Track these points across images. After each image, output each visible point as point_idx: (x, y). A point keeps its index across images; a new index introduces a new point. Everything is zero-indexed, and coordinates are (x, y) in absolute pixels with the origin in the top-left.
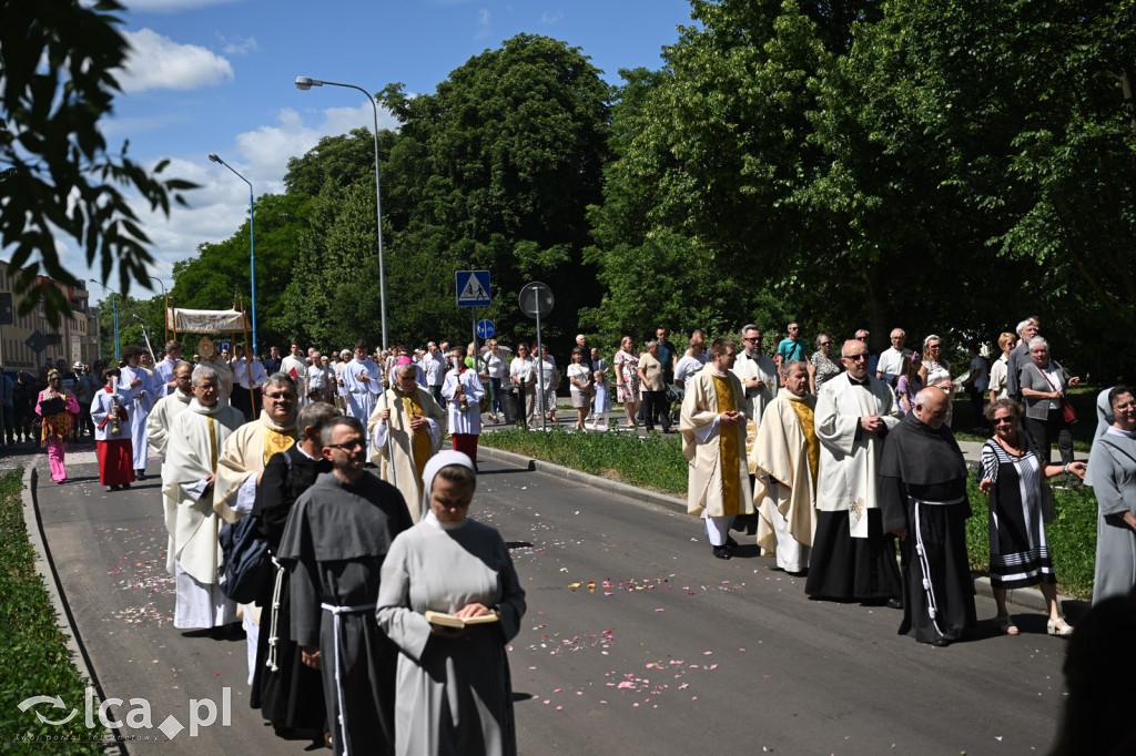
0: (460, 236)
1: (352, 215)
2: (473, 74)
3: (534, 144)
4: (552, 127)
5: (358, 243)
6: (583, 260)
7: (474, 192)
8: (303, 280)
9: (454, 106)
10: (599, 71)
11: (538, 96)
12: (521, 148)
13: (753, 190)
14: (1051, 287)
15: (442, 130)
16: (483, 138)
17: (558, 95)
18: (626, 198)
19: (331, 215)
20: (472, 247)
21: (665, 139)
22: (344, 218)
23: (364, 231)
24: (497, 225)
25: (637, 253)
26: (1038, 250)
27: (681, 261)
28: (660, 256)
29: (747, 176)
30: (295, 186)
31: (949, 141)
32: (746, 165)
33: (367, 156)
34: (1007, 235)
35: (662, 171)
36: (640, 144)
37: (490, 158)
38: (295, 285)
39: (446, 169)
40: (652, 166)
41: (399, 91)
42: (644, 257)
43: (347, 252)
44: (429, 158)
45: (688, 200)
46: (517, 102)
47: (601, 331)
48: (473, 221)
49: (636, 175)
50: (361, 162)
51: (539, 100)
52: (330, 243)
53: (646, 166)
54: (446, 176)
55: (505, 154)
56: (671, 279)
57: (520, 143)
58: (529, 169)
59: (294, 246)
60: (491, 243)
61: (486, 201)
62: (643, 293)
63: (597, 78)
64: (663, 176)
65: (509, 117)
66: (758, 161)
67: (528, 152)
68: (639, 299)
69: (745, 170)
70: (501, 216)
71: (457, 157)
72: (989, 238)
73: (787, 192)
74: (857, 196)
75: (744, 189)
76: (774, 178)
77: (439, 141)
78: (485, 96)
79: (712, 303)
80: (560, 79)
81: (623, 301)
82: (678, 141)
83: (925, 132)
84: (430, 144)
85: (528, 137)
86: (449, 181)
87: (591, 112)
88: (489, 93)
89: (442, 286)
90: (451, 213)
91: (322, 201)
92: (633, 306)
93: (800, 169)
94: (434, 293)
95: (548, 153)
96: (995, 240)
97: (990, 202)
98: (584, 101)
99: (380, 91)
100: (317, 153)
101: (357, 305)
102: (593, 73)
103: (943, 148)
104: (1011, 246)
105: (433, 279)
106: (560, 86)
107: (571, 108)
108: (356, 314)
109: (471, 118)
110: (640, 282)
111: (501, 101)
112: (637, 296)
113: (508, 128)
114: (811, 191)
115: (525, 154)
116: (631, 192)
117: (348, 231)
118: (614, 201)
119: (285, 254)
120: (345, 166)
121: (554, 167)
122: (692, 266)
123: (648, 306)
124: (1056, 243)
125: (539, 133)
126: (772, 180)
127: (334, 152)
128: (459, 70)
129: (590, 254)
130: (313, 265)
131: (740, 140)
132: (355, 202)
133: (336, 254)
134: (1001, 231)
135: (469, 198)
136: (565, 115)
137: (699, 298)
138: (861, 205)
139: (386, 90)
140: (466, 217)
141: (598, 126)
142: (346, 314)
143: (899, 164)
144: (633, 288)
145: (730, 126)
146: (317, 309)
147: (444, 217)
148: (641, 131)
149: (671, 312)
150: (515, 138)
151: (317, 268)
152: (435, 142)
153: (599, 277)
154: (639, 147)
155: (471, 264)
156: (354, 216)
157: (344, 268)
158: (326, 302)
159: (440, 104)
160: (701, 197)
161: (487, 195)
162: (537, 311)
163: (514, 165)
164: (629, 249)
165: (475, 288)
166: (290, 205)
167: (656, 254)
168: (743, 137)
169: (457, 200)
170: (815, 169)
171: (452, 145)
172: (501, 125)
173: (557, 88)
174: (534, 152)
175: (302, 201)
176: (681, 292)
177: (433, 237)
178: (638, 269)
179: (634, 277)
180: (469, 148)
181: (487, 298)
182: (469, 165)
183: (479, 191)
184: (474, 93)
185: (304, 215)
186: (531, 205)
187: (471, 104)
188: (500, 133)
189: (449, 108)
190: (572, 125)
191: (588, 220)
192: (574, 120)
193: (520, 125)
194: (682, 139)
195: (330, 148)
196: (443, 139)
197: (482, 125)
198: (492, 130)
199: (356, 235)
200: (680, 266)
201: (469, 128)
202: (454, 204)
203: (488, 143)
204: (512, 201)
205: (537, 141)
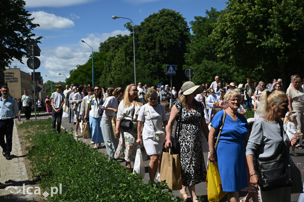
0: (147, 63)
1: (119, 57)
2: (150, 19)
4: (173, 33)
6: (183, 69)
7: (151, 51)
8: (105, 75)
9: (146, 28)
10: (185, 19)
11: (169, 25)
12: (164, 39)
13: (250, 42)
15: (143, 34)
16: (154, 36)
17: (174, 25)
18: (196, 51)
19: (113, 57)
20: (151, 66)
21: (223, 29)
22: (117, 58)
23: (122, 61)
24: (158, 60)
25: (200, 66)
27: (212, 68)
28: (206, 67)
29: (248, 39)
30: (102, 50)
32: (249, 35)
33: (121, 42)
35: (222, 38)
37: (156, 42)
38: (103, 76)
39: (144, 45)
40: (219, 36)
41: (130, 24)
42: (201, 67)
43: (117, 67)
44: (139, 42)
45: (230, 46)
46: (163, 27)
48: (151, 59)
49: (215, 39)
50: (119, 43)
51: (169, 26)
52: (113, 65)
53: (217, 37)
54: (143, 46)
55: (160, 41)
56: (209, 73)
57: (164, 37)
59: (102, 66)
60: (156, 65)
61: (154, 53)
62: (201, 77)
63: (184, 20)
64: (222, 39)
65: (161, 31)
66: (252, 34)
67: (166, 40)
69: (248, 37)
70: (159, 57)
71: (147, 41)
73: (261, 43)
74: (283, 43)
75: (248, 42)
76: (257, 39)
77: (142, 37)
78: (154, 25)
80: (174, 21)
81: (196, 79)
82: (227, 29)
84: (139, 38)
86: (144, 48)
87: (183, 29)
88: (155, 24)
89: (145, 76)
90: (145, 57)
91: (110, 53)
92: (199, 80)
93: (265, 36)
94: (142, 78)
95: (172, 40)
98: (181, 26)
99: (125, 24)
100: (108, 41)
101: (121, 81)
102: (183, 19)
105: (142, 74)
106: (174, 22)
107: (177, 28)
108: (121, 83)
109: (150, 31)
110: (200, 74)
111: (159, 27)
112: (199, 78)
113: (160, 34)
114: (269, 42)
115: (165, 41)
116: (198, 50)
117: (118, 61)
118: (192, 52)
119: (100, 68)
120: (115, 45)
121: (174, 44)
122: (215, 70)
125: (169, 35)
126: (256, 39)
128: (147, 18)
129: (185, 67)
130: (108, 71)
131: (246, 28)
132: (120, 53)
133: (115, 68)
135: (150, 53)
136: (176, 30)
138: (284, 45)
139: (127, 24)
140: (149, 58)
141: (185, 33)
142: (118, 83)
143: (295, 34)
144: (199, 75)
145: (244, 24)
146: (110, 82)
147: (143, 58)
150: (163, 36)
151: (109, 72)
154: (215, 31)
155: (150, 70)
157: (117, 71)
158: (112, 81)
159: (141, 28)
160: (234, 45)
161: (155, 52)
162: (190, 76)
163: (162, 44)
164: (198, 65)
165: (172, 70)
166: (101, 55)
167: (205, 66)
168: (247, 27)
169: (147, 53)
170: (269, 36)
171: (145, 38)
172: (159, 33)
173: (174, 23)
174: (168, 40)
175: (104, 54)
176: (212, 77)
177: (140, 63)
178: (200, 70)
179: (199, 72)
180: (150, 39)
181: (175, 73)
182: (150, 44)
183: (153, 51)
184: (151, 24)
185: (105, 58)
186: (167, 55)
187: (151, 27)
188: (158, 35)
189: (144, 28)
190: (178, 33)
191: (184, 58)
192: (179, 31)
193: (164, 33)
194: (229, 29)
195: (111, 40)
196: (143, 37)
197: (153, 33)
198: (156, 34)
199: (120, 62)
200: (211, 70)
201: (150, 34)
202: (146, 54)
203: (155, 38)
204: (162, 54)
205: (169, 37)
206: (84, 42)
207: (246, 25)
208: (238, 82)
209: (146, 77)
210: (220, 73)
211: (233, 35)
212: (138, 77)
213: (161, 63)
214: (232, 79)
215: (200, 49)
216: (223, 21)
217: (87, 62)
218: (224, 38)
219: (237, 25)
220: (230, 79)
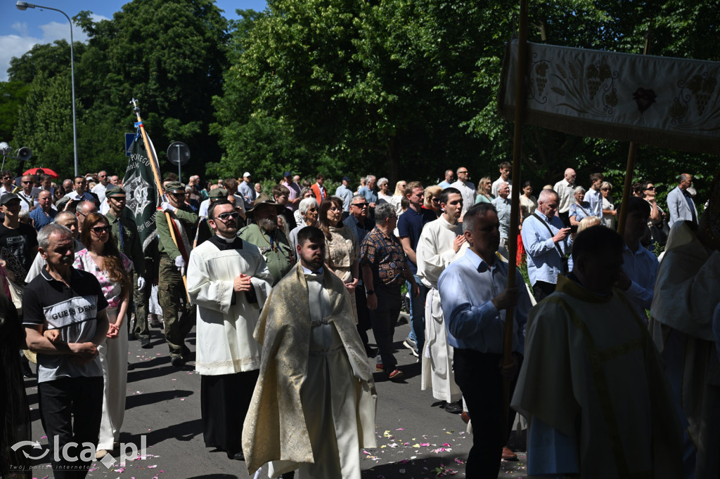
0: (128, 114)
1: (55, 97)
2: (138, 8)
3: (178, 55)
4: (190, 45)
5: (59, 116)
6: (209, 132)
7: (138, 85)
8: (21, 140)
9: (125, 28)
10: (221, 11)
11: (181, 25)
12: (169, 58)
13: (319, 89)
14: (497, 153)
15: (117, 44)
16: (144, 50)
17: (194, 25)
18: (238, 93)
19: (40, 96)
21: (263, 53)
22: (50, 98)
23: (63, 108)
24: (153, 107)
25: (244, 128)
26: (490, 131)
27: (273, 134)
28: (259, 131)
29: (315, 79)
30: (15, 77)
31: (439, 62)
32: (315, 73)
33: (66, 58)
34: (472, 121)
35: (261, 73)
36: (247, 56)
37: (149, 63)
39: (119, 69)
40: (255, 70)
41: (88, 16)
42: (249, 131)
43: (52, 122)
44: (108, 62)
45: (278, 93)
46: (167, 28)
47: (220, 178)
49: (245, 76)
50: (61, 62)
51: (182, 27)
52: (40, 115)
53: (251, 70)
54: (119, 74)
55: (159, 61)
56: (266, 146)
57: (169, 54)
58: (175, 72)
59: (14, 116)
60: (149, 119)
61: (146, 92)
62: (247, 154)
63: (219, 15)
64: (261, 77)
65: (162, 37)
66: (322, 70)
67: (174, 61)
68: (245, 158)
69: (314, 75)
70: (156, 102)
71: (126, 62)
72: (461, 122)
73: (339, 90)
74: (382, 94)
75: (313, 88)
76: (332, 81)
77: (115, 50)
78: (146, 22)
79: (292, 162)
80: (196, 14)
81: (235, 158)
82: (272, 55)
83: (425, 55)
84: (109, 52)
85: (174, 51)
86: (121, 77)
87: (216, 37)
88: (148, 20)
89: (117, 146)
90: (122, 99)
91: (35, 87)
92: (242, 162)
93: (349, 77)
94: (111, 150)
95: (187, 62)
96: (464, 124)
97: (463, 101)
98: (212, 29)
99: (75, 15)
100: (30, 55)
101: (58, 156)
102: (217, 12)
103: (436, 67)
104: (474, 128)
105: (111, 141)
106: (195, 19)
107: (202, 34)
108: (58, 163)
109: (136, 37)
110: (246, 147)
111: (157, 27)
112: (243, 156)
113: (161, 44)
114: (354, 89)
115: (172, 62)
116: (241, 89)
117: (52, 108)
118: (230, 94)
119: (8, 121)
120: (50, 65)
121: (192, 71)
122: (280, 138)
123: (251, 163)
124: (501, 127)
125: (182, 48)
126: (330, 82)
127: (43, 55)
128: (128, 4)
129: (214, 128)
130: (28, 130)
131: (311, 56)
132: (58, 88)
133: (44, 122)
134: (468, 119)
135: (135, 89)
136: (199, 38)
137: (284, 159)
138: (385, 100)
139: (79, 15)
141: (220, 46)
142: (51, 162)
143: (408, 75)
144: (242, 151)
145: (305, 47)
147: (118, 101)
148: (248, 48)
149: (265, 167)
150: (166, 51)
151: (30, 132)
152: (112, 51)
153: (219, 143)
154: (246, 58)
156: (57, 98)
157: (50, 132)
158: (37, 155)
159: (115, 26)
160: (285, 91)
161: (146, 88)
162: (179, 161)
163: (165, 69)
164: (239, 125)
166: (12, 89)
167: (256, 129)
168: (313, 54)
169: (126, 90)
170: (358, 76)
171: (123, 54)
172: (156, 42)
174: (178, 61)
175: (20, 86)
176: (272, 154)
177: (110, 113)
178: (245, 139)
179: (242, 144)
180: (135, 56)
182: (134, 67)
183: (141, 85)
184: (139, 20)
185: (22, 96)
186: (176, 96)
187: (137, 27)
188: (156, 47)
189: (121, 29)
190: (203, 44)
191: (213, 106)
192: (205, 41)
193: (169, 43)
194: (275, 53)
195: (40, 52)
196: (117, 49)
197: (143, 42)
198: (150, 45)
199: (57, 110)
200: (271, 138)
201: (135, 43)
202: (124, 93)
203: (148, 54)
204: (163, 93)
205: (180, 53)
207: (311, 49)
209: (121, 149)
211: (282, 68)
212: (102, 149)
213: (160, 115)
215: (248, 89)
218: (265, 74)
219: (290, 47)
220: (313, 160)
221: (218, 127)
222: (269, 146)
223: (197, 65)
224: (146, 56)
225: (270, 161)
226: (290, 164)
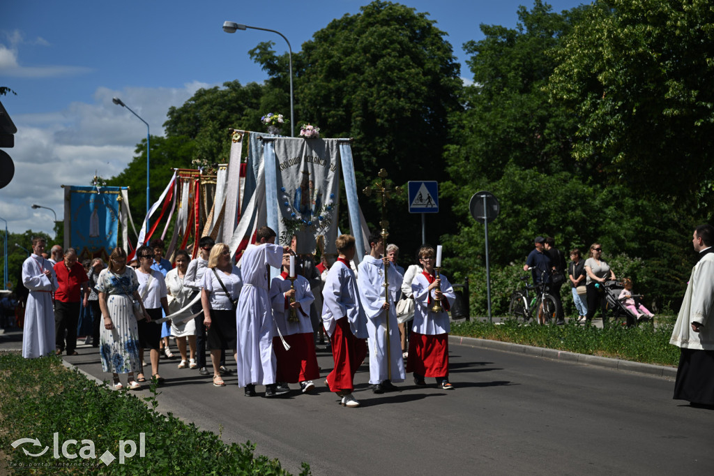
2: (334, 35)
3: (391, 94)
4: (406, 80)
9: (320, 61)
10: (443, 34)
11: (393, 54)
12: (379, 98)
13: (676, 112)
15: (309, 81)
16: (345, 89)
17: (410, 53)
18: (484, 139)
21: (588, 68)
27: (537, 193)
28: (517, 188)
29: (670, 99)
30: (174, 131)
32: (671, 90)
33: (238, 104)
35: (583, 96)
37: (352, 106)
39: (312, 116)
40: (574, 91)
41: (269, 49)
42: (501, 188)
46: (374, 59)
47: (461, 255)
50: (233, 110)
51: (395, 57)
53: (569, 91)
55: (365, 103)
56: (527, 209)
57: (378, 93)
62: (501, 221)
63: (441, 39)
64: (583, 100)
65: (369, 71)
66: (681, 86)
67: (385, 101)
69: (669, 95)
71: (321, 105)
73: (708, 113)
75: (667, 112)
76: (697, 101)
78: (347, 53)
79: (563, 231)
80: (411, 40)
85: (386, 89)
87: (438, 68)
88: (350, 50)
92: (494, 233)
95: (402, 102)
98: (433, 58)
99: (252, 48)
100: (194, 102)
102: (438, 35)
107: (421, 64)
109: (335, 72)
111: (361, 58)
112: (496, 224)
113: (366, 81)
115: (382, 103)
116: (490, 133)
120: (219, 114)
121: (409, 114)
122: (544, 199)
125: (395, 85)
126: (694, 103)
127: (210, 102)
128: (322, 31)
129: (447, 188)
136: (417, 70)
137: (551, 227)
139: (258, 47)
141: (444, 80)
145: (655, 55)
148: (563, 60)
149: (526, 238)
150: (374, 89)
152: (302, 92)
153: (454, 208)
154: (560, 75)
159: (305, 61)
160: (622, 119)
162: (485, 218)
163: (373, 112)
164: (489, 183)
165: (425, 197)
166: (173, 146)
167: (513, 187)
168: (665, 65)
171: (318, 95)
172: (361, 78)
173: (409, 47)
174: (390, 101)
175: (183, 142)
176: (535, 220)
180: (333, 97)
181: (435, 206)
182: (333, 112)
184: (337, 50)
185: (185, 154)
186: (387, 148)
187: (334, 59)
188: (360, 85)
189: (313, 63)
190: (423, 79)
191: (445, 159)
192: (425, 74)
193: (378, 78)
194: (607, 68)
195: (206, 98)
196: (310, 89)
197: (344, 78)
198: (353, 82)
200: (534, 198)
201: (333, 80)
203: (350, 94)
204: (370, 144)
205: (393, 91)
206: (123, 105)
207: (663, 59)
208: (620, 236)
210: (560, 207)
211: (618, 87)
214: (600, 229)
215: (498, 133)
216: (589, 44)
217: (128, 167)
218: (590, 96)
219: (632, 57)
220: (592, 228)
221: (452, 187)
222: (531, 209)
223: (416, 106)
224: (348, 96)
225: (532, 230)
226: (560, 235)
